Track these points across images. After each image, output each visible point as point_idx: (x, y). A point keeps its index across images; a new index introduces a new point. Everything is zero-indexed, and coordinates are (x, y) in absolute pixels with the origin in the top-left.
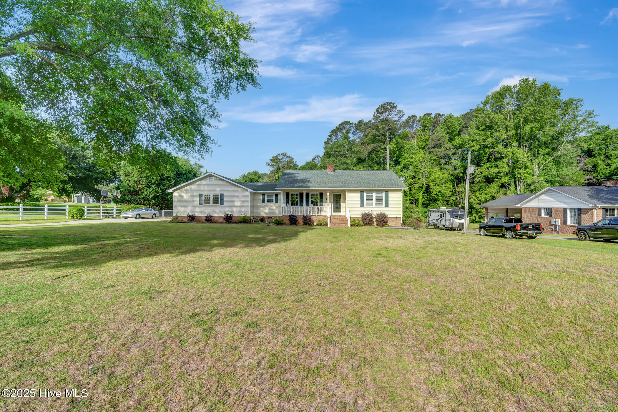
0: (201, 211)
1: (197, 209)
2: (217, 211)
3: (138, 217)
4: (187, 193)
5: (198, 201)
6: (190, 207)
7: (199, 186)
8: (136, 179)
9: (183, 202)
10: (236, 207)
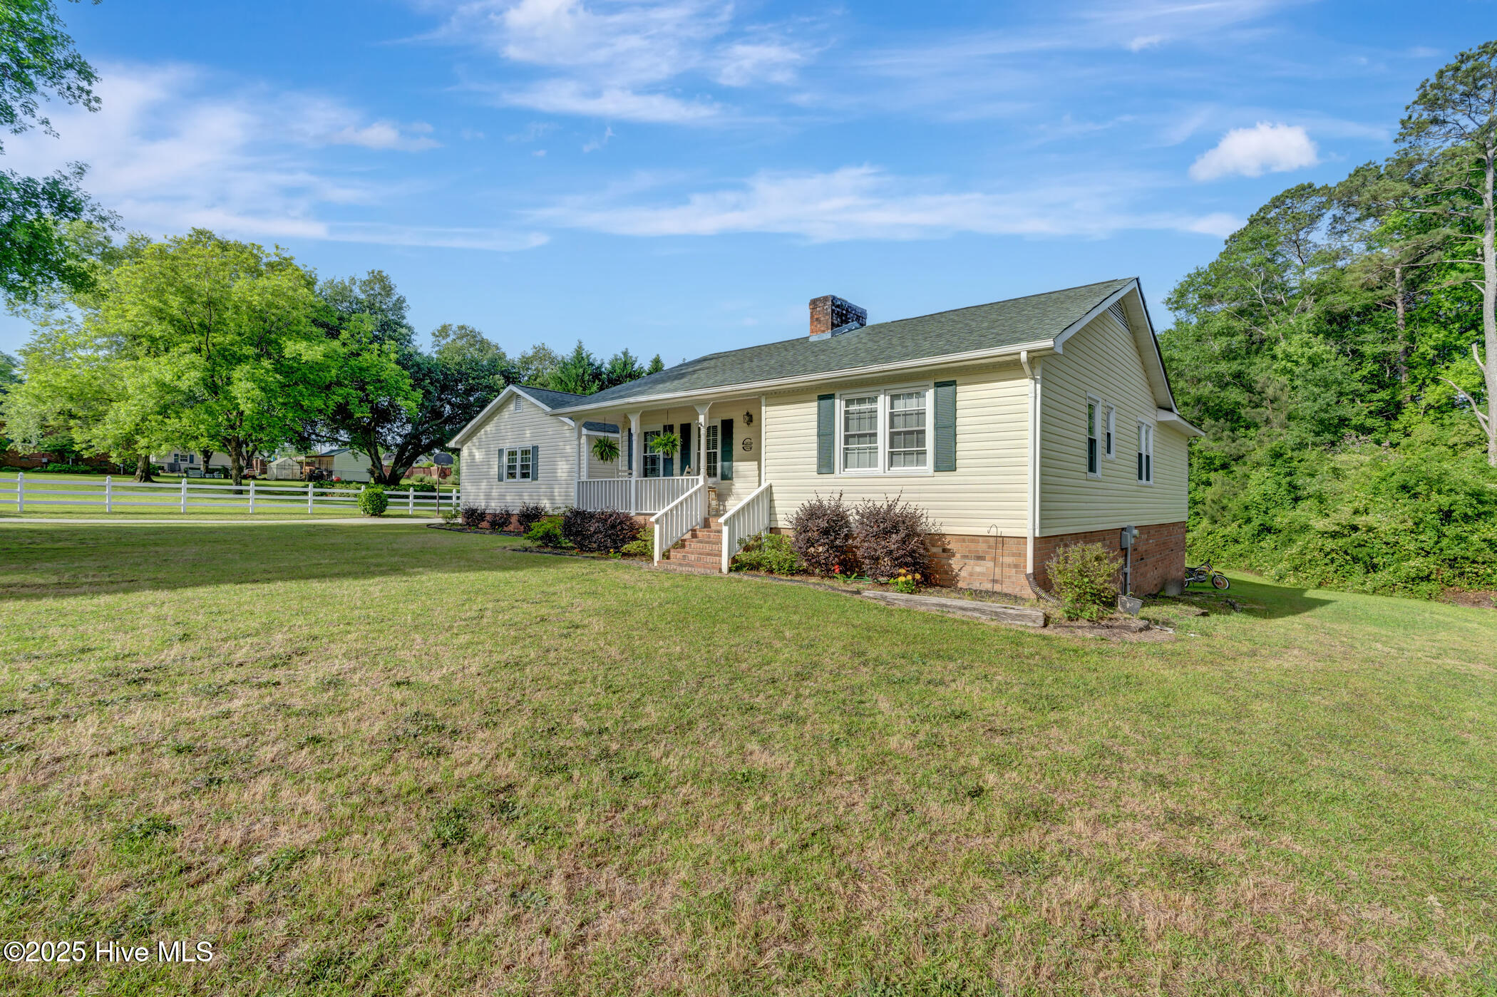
0: (499, 497)
1: (493, 492)
4: (479, 445)
5: (497, 469)
6: (483, 485)
7: (497, 427)
9: (477, 473)
10: (560, 486)
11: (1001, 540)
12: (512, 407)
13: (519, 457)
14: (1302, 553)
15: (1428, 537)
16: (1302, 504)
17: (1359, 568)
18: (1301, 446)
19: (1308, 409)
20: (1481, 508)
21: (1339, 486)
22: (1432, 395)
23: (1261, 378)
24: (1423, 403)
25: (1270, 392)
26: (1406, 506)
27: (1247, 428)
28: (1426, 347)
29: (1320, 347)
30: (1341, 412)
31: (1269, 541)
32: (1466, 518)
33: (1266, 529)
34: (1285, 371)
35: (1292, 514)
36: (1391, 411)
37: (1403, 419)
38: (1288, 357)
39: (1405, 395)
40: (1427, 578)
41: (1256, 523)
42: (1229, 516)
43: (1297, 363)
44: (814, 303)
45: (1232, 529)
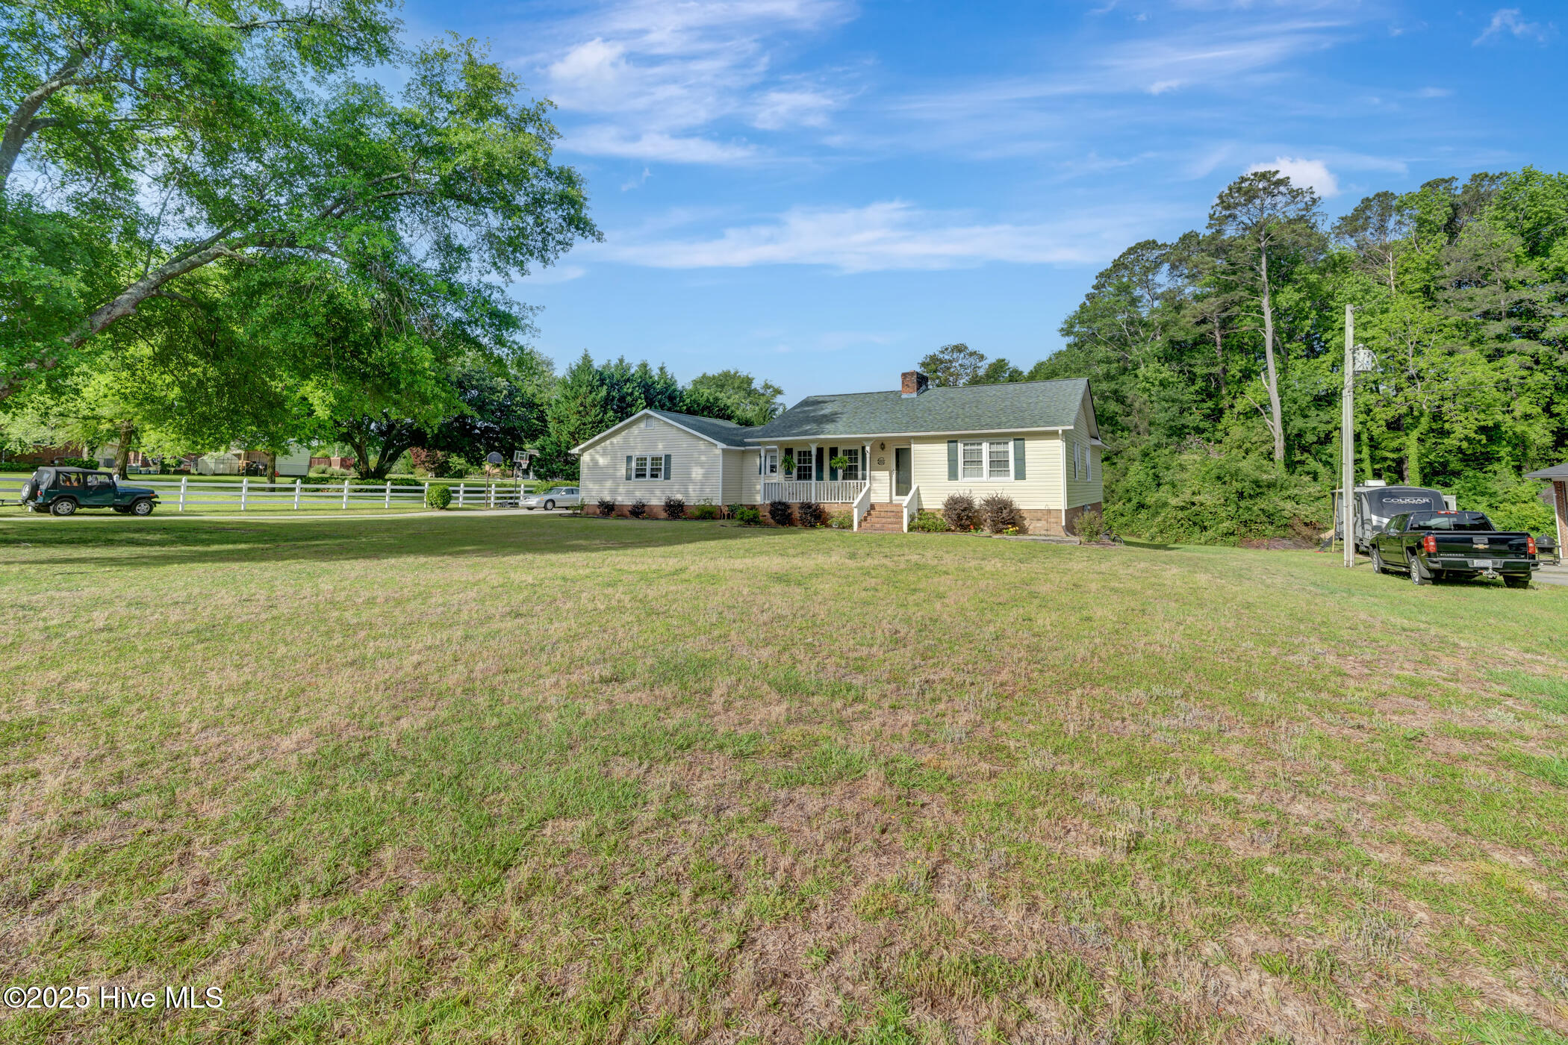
0: (629, 493)
1: (622, 489)
2: (658, 493)
3: (550, 505)
4: (604, 454)
5: (624, 472)
6: (609, 484)
7: (626, 440)
8: (572, 429)
9: (600, 475)
10: (695, 483)
11: (1049, 511)
12: (642, 425)
13: (649, 462)
14: (1164, 521)
15: (1232, 508)
16: (1163, 488)
17: (1197, 529)
18: (1158, 446)
19: (1162, 417)
20: (1258, 490)
21: (1186, 476)
22: (1240, 405)
23: (1130, 395)
24: (1236, 410)
25: (1137, 405)
26: (1219, 490)
27: (1123, 430)
28: (1234, 370)
29: (1167, 373)
30: (1183, 421)
31: (1143, 515)
32: (1251, 496)
33: (1141, 506)
34: (1145, 390)
35: (1157, 495)
36: (1216, 415)
37: (1225, 421)
38: (1146, 379)
39: (1225, 403)
40: (1232, 534)
41: (1135, 501)
42: (1116, 498)
43: (1153, 385)
44: (904, 375)
45: (1119, 506)
